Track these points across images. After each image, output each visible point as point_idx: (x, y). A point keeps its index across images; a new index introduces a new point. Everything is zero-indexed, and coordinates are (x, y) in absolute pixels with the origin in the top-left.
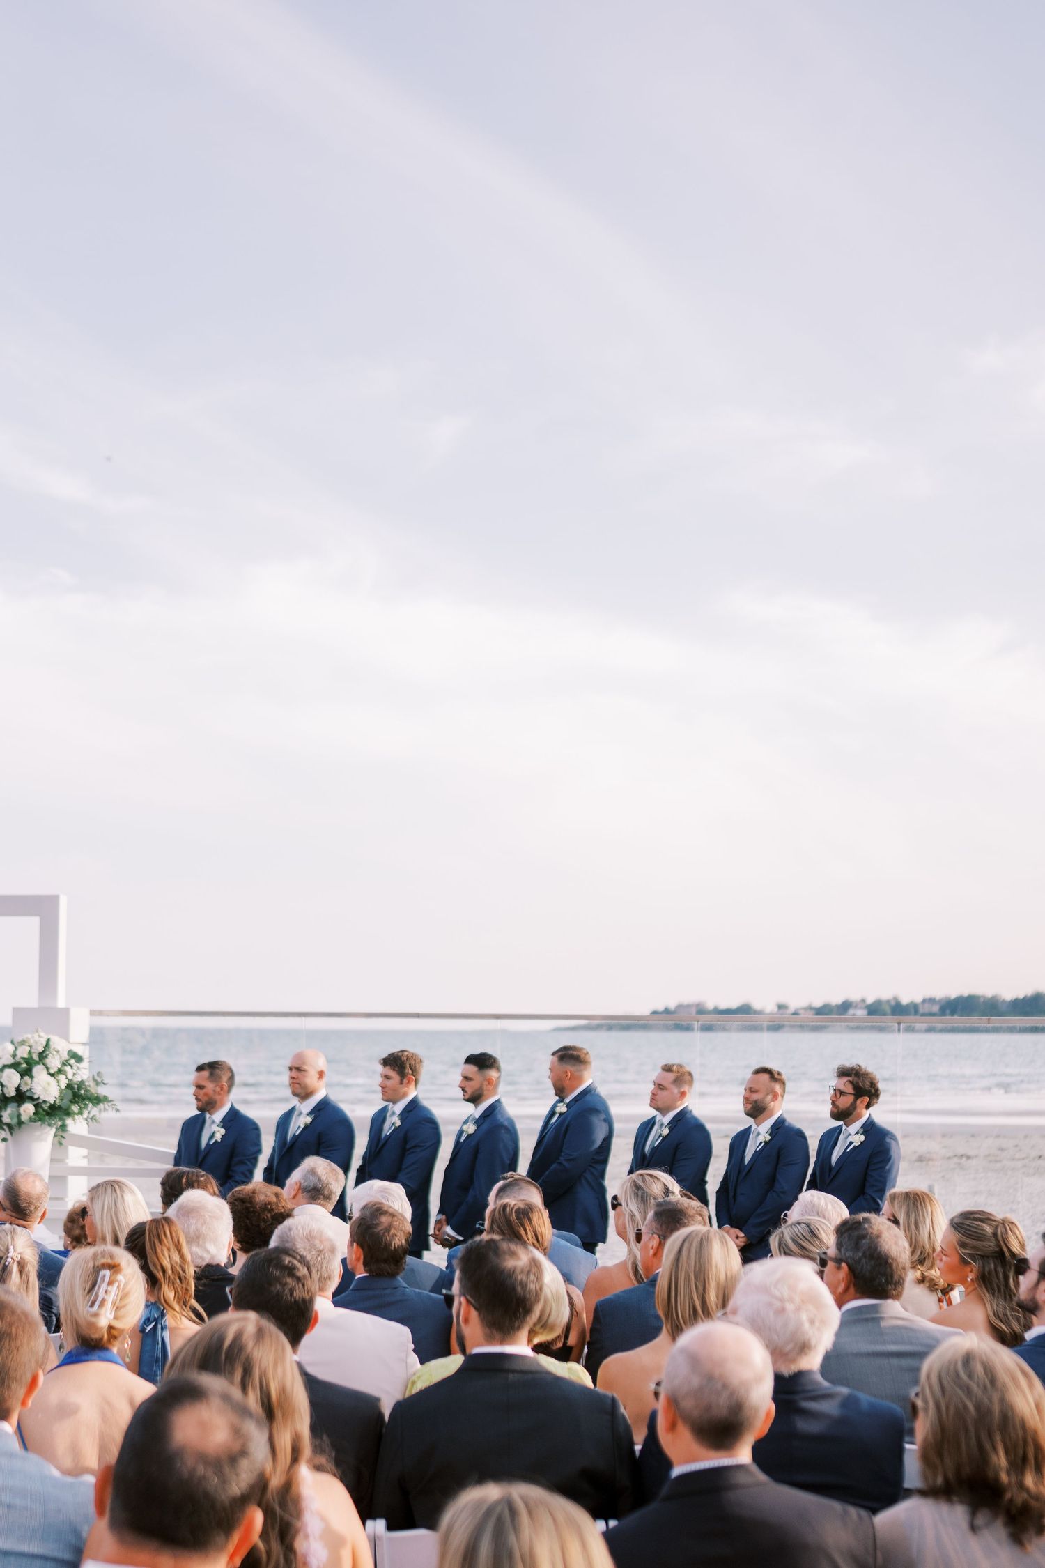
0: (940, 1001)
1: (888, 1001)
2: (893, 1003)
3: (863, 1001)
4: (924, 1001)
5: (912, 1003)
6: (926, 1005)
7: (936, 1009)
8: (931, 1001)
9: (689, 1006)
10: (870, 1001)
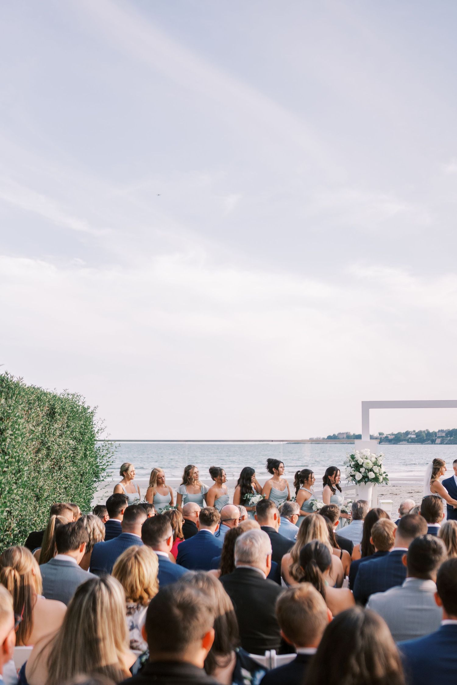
0: (445, 431)
1: (424, 431)
2: (426, 432)
3: (414, 431)
4: (439, 431)
5: (434, 431)
6: (440, 433)
7: (444, 434)
8: (442, 431)
9: (343, 434)
10: (417, 431)
